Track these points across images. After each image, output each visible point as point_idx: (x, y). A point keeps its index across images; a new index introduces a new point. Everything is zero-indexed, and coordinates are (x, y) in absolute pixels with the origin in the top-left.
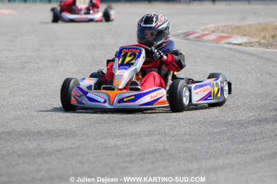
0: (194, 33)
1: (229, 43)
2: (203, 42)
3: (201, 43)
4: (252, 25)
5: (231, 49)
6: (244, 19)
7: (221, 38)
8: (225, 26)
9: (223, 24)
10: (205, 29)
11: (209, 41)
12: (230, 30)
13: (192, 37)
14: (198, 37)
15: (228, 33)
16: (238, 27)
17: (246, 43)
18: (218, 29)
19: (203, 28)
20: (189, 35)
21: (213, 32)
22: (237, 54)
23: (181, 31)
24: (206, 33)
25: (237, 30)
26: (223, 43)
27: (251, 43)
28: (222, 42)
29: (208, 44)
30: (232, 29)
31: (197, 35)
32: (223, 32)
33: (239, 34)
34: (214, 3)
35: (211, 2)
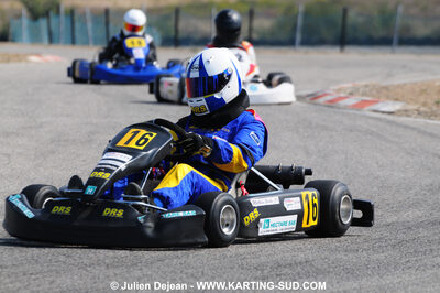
0: (325, 94)
1: (375, 111)
2: (339, 108)
3: (336, 110)
4: (405, 84)
5: (380, 120)
6: (390, 75)
7: (364, 103)
8: (366, 86)
9: (364, 83)
10: (339, 91)
11: (346, 107)
12: (374, 92)
13: (321, 100)
14: (331, 101)
15: (373, 96)
16: (386, 88)
17: (399, 111)
19: (336, 87)
20: (316, 98)
21: (351, 94)
23: (305, 92)
24: (342, 95)
25: (385, 92)
26: (367, 111)
27: (406, 111)
28: (366, 108)
29: (345, 111)
30: (378, 91)
31: (329, 98)
32: (364, 94)
33: (388, 98)
34: (342, 51)
35: (337, 49)
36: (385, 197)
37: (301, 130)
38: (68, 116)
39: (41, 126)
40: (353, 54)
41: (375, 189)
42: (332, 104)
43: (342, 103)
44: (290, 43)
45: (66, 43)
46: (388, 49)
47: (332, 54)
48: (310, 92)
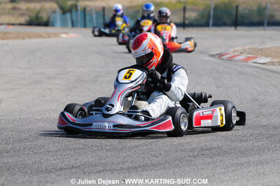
0: (227, 54)
1: (255, 63)
2: (235, 61)
3: (233, 62)
4: (271, 48)
5: (258, 67)
6: (263, 43)
7: (249, 58)
8: (250, 49)
9: (248, 47)
10: (235, 51)
11: (239, 61)
12: (254, 52)
13: (225, 57)
14: (230, 58)
15: (254, 54)
16: (260, 50)
17: (269, 63)
18: (245, 51)
19: (233, 50)
20: (222, 56)
21: (241, 53)
22: (263, 71)
23: (215, 53)
24: (237, 54)
25: (260, 52)
26: (250, 63)
27: (273, 62)
28: (250, 61)
29: (239, 63)
30: (256, 51)
31: (229, 56)
32: (249, 53)
33: (262, 55)
34: (236, 29)
35: (233, 28)
36: (262, 111)
37: (214, 74)
38: (83, 67)
39: (68, 73)
40: (242, 31)
41: (256, 106)
42: (231, 59)
43: (236, 58)
44: (206, 25)
45: (81, 27)
46: (261, 28)
47: (231, 31)
48: (218, 53)
